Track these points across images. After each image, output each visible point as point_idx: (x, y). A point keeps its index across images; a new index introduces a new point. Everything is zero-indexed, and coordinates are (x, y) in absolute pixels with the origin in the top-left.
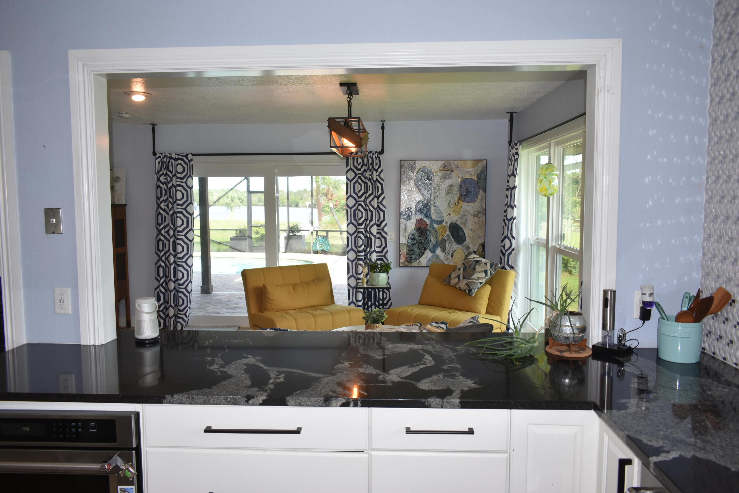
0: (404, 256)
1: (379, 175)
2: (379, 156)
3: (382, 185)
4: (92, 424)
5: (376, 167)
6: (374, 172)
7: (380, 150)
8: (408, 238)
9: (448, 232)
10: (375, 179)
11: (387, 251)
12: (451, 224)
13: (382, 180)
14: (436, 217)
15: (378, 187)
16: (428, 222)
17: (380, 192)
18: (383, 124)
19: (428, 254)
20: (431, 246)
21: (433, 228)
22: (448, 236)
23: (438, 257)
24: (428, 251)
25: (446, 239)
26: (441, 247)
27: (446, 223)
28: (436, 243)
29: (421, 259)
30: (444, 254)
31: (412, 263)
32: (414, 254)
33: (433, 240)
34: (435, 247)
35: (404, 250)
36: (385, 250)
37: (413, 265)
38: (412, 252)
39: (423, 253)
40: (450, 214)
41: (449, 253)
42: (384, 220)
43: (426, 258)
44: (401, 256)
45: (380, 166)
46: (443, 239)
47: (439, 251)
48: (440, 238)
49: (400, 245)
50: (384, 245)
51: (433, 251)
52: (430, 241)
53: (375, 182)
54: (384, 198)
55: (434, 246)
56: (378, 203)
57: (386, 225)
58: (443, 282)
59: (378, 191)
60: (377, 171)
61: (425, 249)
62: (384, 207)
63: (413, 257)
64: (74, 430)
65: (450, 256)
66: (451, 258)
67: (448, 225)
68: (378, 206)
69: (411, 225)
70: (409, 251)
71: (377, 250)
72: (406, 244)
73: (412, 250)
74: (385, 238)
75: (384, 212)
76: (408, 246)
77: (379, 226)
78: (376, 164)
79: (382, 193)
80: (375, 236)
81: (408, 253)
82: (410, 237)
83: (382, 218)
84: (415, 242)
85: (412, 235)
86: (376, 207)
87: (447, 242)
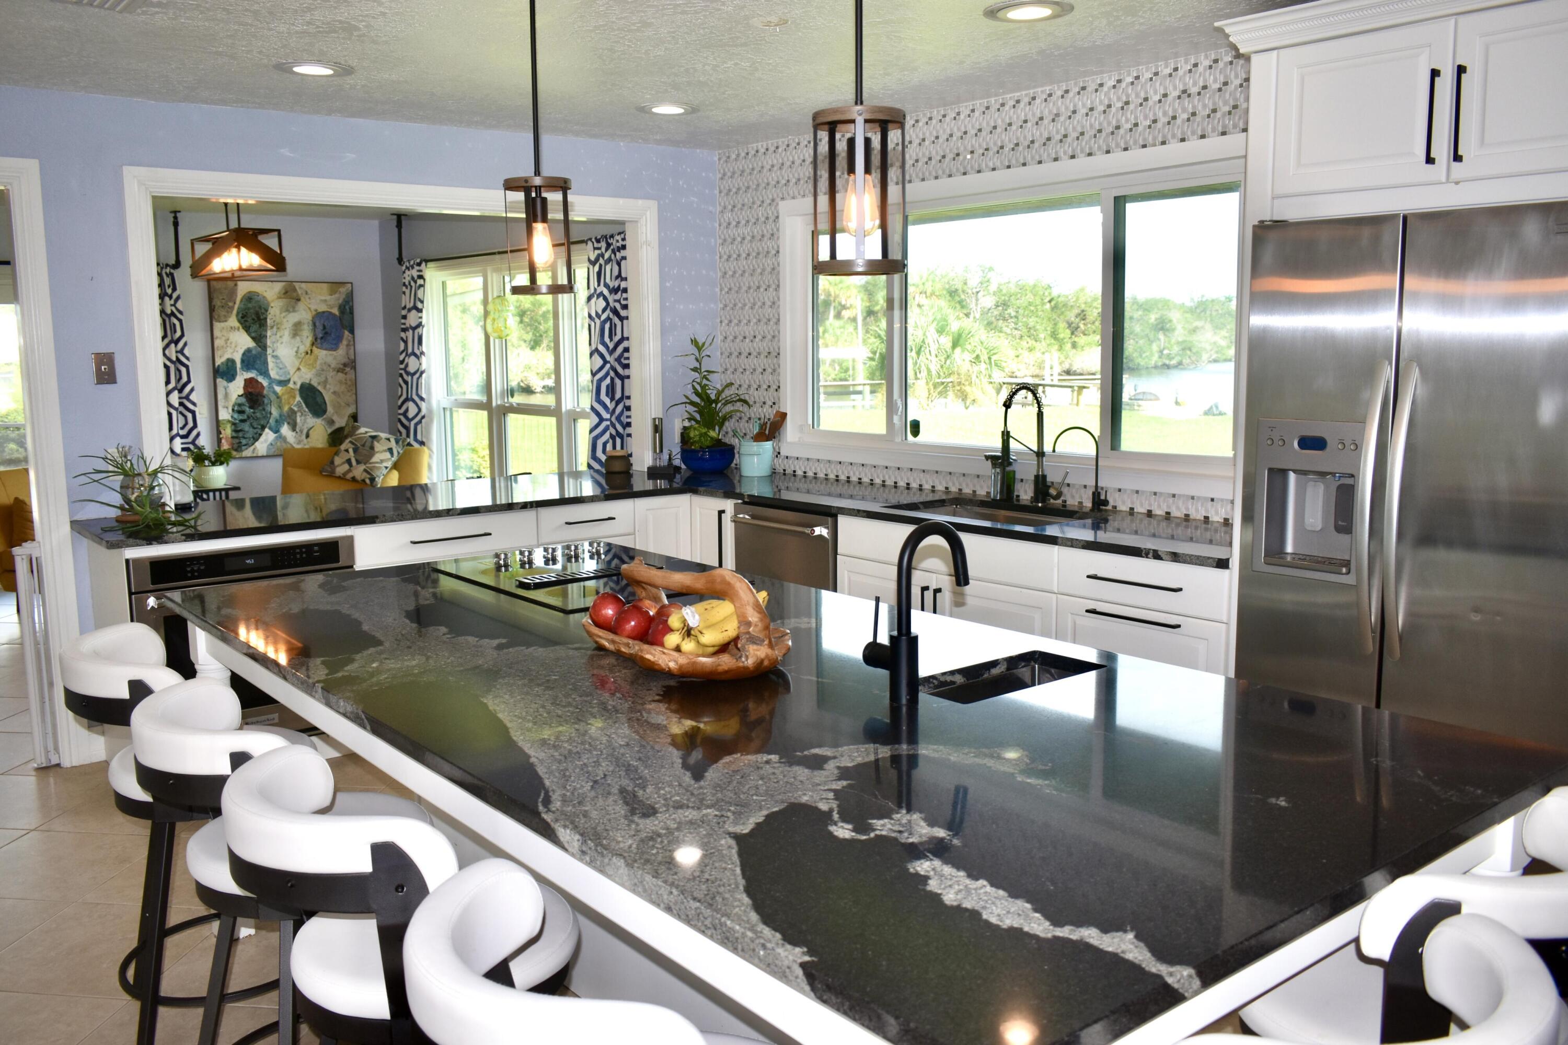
0: (227, 441)
1: (174, 305)
2: (172, 271)
3: (180, 321)
4: (316, 548)
5: (169, 291)
6: (167, 299)
7: (172, 261)
8: (233, 410)
9: (298, 398)
10: (169, 312)
11: (198, 435)
12: (302, 386)
13: (181, 313)
14: (277, 373)
15: (174, 325)
16: (265, 383)
17: (178, 334)
18: (175, 218)
19: (268, 436)
20: (272, 421)
21: (275, 393)
22: (299, 405)
23: (283, 439)
24: (267, 430)
25: (296, 409)
26: (288, 423)
27: (295, 383)
28: (280, 416)
29: (257, 444)
30: (294, 434)
31: (242, 451)
32: (244, 438)
33: (275, 412)
34: (279, 423)
35: (227, 431)
36: (194, 433)
37: (245, 454)
38: (241, 434)
39: (260, 435)
40: (299, 369)
41: (301, 431)
42: (189, 381)
43: (266, 441)
44: (223, 441)
45: (174, 289)
46: (291, 410)
47: (285, 430)
48: (286, 408)
49: (217, 424)
50: (191, 424)
51: (276, 431)
52: (271, 413)
53: (169, 316)
54: (185, 344)
55: (277, 421)
56: (177, 352)
57: (192, 390)
58: (321, 472)
59: (175, 332)
60: (170, 297)
61: (263, 428)
62: (187, 358)
63: (244, 442)
64: (298, 556)
65: (304, 436)
66: (305, 441)
67: (298, 386)
68: (178, 359)
69: (236, 388)
70: (236, 431)
71: (182, 432)
72: (229, 421)
73: (241, 431)
74: (193, 413)
75: (187, 367)
76: (234, 424)
77: (180, 391)
78: (169, 286)
79: (182, 335)
80: (176, 409)
81: (234, 434)
82: (236, 408)
83: (185, 379)
84: (245, 417)
85: (240, 405)
86: (174, 359)
87: (299, 414)
